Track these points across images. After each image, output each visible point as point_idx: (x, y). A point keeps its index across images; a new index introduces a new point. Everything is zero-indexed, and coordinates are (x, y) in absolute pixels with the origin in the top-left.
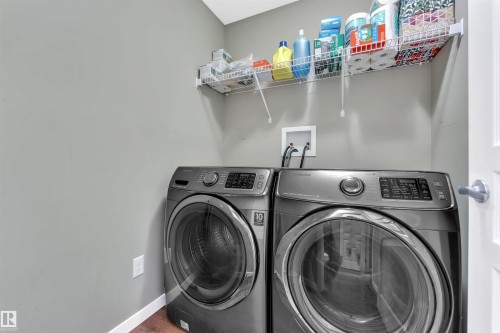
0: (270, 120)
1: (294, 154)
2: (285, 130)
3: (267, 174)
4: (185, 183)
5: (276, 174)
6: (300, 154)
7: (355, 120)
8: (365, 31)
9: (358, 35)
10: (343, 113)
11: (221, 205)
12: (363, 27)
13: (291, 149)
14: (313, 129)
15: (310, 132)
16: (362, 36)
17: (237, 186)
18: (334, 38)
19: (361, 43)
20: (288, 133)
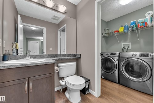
0: (119, 42)
1: (125, 49)
2: (122, 44)
3: (118, 53)
4: (103, 55)
5: (120, 53)
6: (126, 49)
7: (142, 41)
8: (142, 24)
9: (140, 25)
10: (138, 39)
11: (110, 58)
12: (141, 23)
13: (124, 48)
14: (130, 43)
15: (129, 44)
16: (141, 25)
17: (112, 55)
18: (134, 25)
19: (140, 26)
20: (123, 45)
